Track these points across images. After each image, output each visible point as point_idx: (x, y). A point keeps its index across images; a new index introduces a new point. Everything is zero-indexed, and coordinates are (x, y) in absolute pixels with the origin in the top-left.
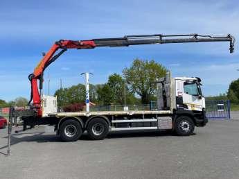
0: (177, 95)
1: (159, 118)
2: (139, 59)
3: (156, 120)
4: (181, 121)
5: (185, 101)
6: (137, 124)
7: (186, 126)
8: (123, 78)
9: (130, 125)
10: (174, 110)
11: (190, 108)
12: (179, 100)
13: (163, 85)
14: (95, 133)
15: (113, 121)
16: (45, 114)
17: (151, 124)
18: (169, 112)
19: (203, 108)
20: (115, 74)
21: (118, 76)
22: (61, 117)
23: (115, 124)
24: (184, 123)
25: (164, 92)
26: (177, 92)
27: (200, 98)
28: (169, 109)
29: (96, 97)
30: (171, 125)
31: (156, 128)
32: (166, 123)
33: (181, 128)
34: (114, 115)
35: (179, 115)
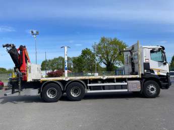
0: (144, 62)
1: (129, 82)
2: (105, 37)
3: (126, 84)
4: (148, 84)
5: (151, 67)
6: (110, 87)
7: (152, 89)
8: (93, 52)
9: (104, 88)
10: (142, 74)
11: (156, 73)
12: (147, 66)
13: (131, 53)
14: (73, 95)
15: (89, 85)
16: (30, 79)
17: (122, 87)
18: (138, 76)
19: (168, 73)
20: (87, 49)
21: (89, 50)
22: (43, 82)
23: (90, 87)
24: (151, 87)
25: (132, 59)
26: (144, 58)
27: (165, 64)
28: (137, 74)
29: (72, 67)
30: (140, 87)
31: (127, 90)
32: (135, 86)
33: (148, 91)
34: (90, 80)
35: (147, 79)
